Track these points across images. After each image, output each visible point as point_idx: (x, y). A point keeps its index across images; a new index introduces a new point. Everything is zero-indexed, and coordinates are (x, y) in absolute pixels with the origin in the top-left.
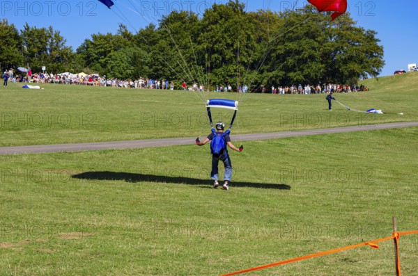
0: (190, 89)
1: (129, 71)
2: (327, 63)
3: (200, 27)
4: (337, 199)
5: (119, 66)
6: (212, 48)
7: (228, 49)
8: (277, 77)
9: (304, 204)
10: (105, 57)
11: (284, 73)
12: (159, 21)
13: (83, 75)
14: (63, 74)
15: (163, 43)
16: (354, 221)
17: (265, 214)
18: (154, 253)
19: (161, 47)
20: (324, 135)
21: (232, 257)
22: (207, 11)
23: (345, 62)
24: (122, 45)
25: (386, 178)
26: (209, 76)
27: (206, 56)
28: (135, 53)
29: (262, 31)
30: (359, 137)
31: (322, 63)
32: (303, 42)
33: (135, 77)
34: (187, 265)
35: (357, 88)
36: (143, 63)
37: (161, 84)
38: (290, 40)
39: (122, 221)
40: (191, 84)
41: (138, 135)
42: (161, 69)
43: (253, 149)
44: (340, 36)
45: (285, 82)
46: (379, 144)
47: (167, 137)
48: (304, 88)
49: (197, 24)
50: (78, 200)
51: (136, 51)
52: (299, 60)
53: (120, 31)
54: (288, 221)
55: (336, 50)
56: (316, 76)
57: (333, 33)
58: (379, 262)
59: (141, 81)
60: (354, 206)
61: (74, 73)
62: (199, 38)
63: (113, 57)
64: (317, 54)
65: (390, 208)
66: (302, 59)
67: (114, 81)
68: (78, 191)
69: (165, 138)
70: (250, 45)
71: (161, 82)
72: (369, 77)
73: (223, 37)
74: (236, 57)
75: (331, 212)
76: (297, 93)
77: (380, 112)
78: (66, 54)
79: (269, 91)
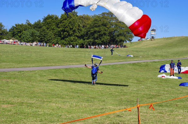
0: (55, 46)
1: (30, 39)
2: (111, 36)
3: (59, 21)
4: (115, 91)
5: (26, 37)
6: (64, 30)
7: (71, 30)
8: (90, 42)
9: (101, 93)
10: (21, 33)
11: (93, 40)
12: (43, 18)
13: (11, 40)
14: (3, 40)
15: (44, 28)
16: (121, 100)
17: (86, 97)
18: (40, 113)
19: (43, 29)
20: (110, 65)
21: (72, 115)
22: (62, 15)
23: (118, 36)
24: (28, 28)
25: (134, 83)
26: (63, 41)
27: (62, 33)
28: (33, 32)
29: (85, 23)
30: (124, 66)
31: (109, 36)
32: (101, 27)
33: (33, 41)
34: (53, 118)
35: (123, 46)
36: (36, 36)
37: (43, 44)
38: (96, 27)
39: (27, 100)
40: (55, 44)
41: (34, 65)
42: (43, 38)
43: (81, 71)
44: (116, 25)
45: (94, 44)
46: (132, 69)
47: (46, 66)
48: (101, 46)
49: (58, 20)
50: (9, 91)
51: (33, 31)
52: (100, 35)
53: (27, 22)
54: (95, 100)
55: (115, 31)
56: (107, 41)
57: (113, 24)
58: (131, 117)
59: (35, 43)
60: (122, 94)
61: (8, 40)
62: (59, 26)
63: (24, 33)
64: (107, 32)
65: (136, 95)
66: (101, 34)
67: (24, 43)
68: (9, 88)
69: (45, 66)
70: (79, 29)
71: (43, 43)
72: (128, 42)
73: (69, 25)
74: (74, 34)
75: (112, 97)
76: (99, 48)
77: (132, 56)
78: (5, 32)
79: (87, 47)
